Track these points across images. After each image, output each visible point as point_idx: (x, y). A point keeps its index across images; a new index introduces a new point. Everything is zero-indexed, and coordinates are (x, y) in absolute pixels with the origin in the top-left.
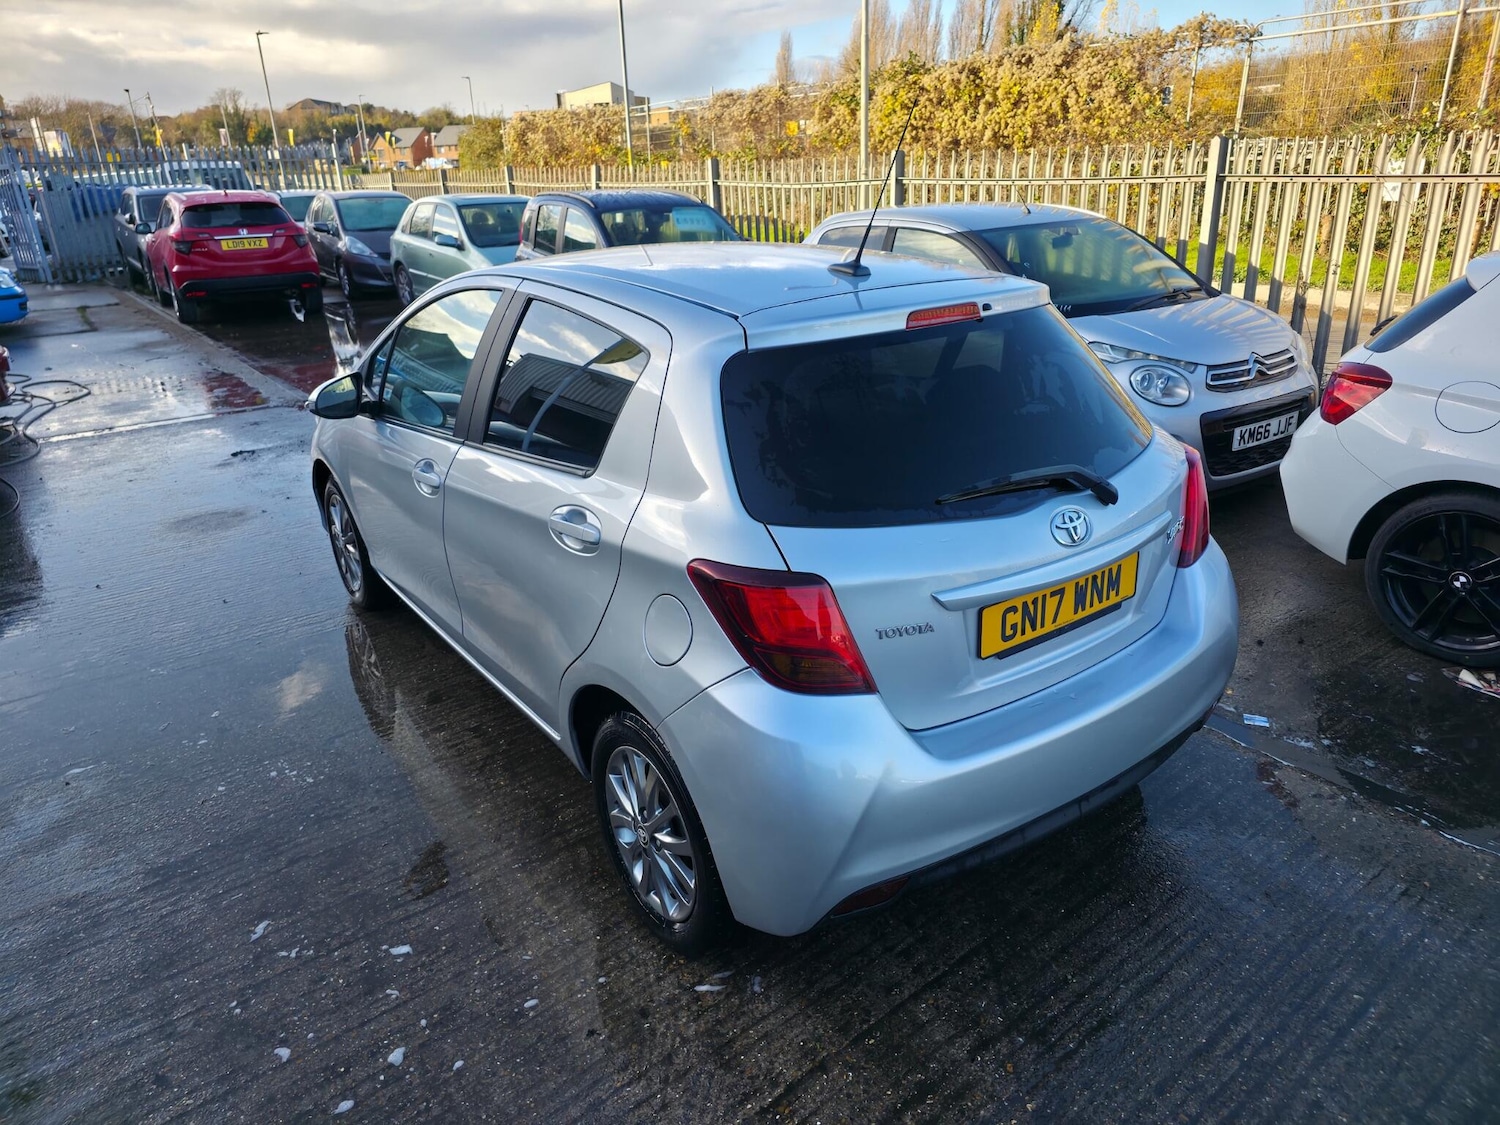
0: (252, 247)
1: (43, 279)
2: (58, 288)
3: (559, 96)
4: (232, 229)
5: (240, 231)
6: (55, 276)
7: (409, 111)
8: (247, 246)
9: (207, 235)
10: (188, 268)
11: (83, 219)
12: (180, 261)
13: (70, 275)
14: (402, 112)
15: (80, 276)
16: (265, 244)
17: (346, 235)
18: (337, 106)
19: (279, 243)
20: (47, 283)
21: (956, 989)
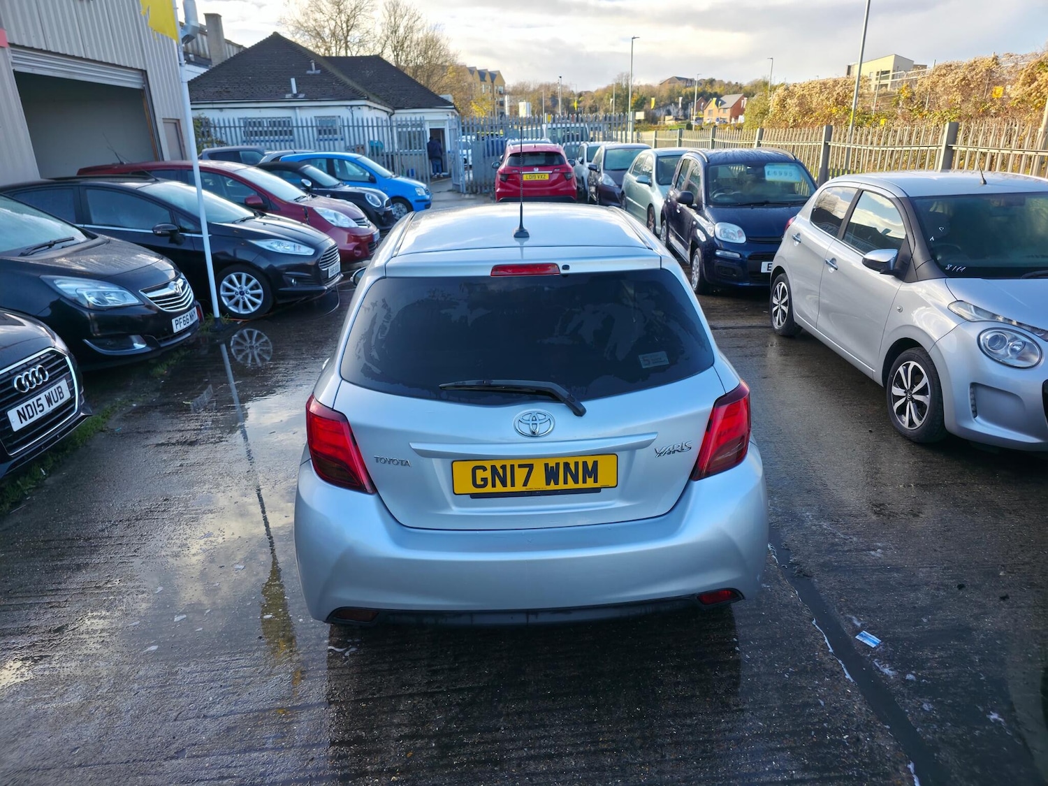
0: (540, 179)
1: (461, 191)
2: (467, 196)
3: (849, 67)
4: (530, 168)
5: (535, 169)
6: (467, 190)
7: (739, 82)
8: (537, 179)
9: (516, 171)
10: (504, 190)
11: (487, 157)
12: (502, 186)
13: (474, 189)
14: (734, 83)
15: (479, 190)
16: (547, 178)
17: (604, 173)
18: (691, 81)
19: (555, 177)
20: (463, 193)
21: (435, 703)
